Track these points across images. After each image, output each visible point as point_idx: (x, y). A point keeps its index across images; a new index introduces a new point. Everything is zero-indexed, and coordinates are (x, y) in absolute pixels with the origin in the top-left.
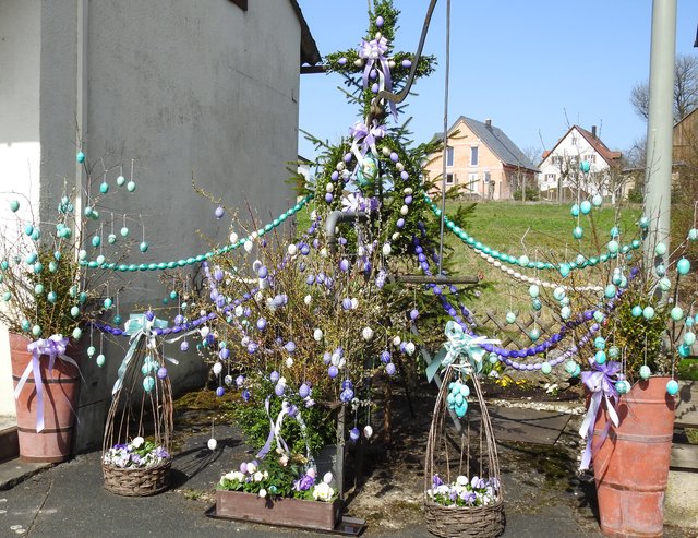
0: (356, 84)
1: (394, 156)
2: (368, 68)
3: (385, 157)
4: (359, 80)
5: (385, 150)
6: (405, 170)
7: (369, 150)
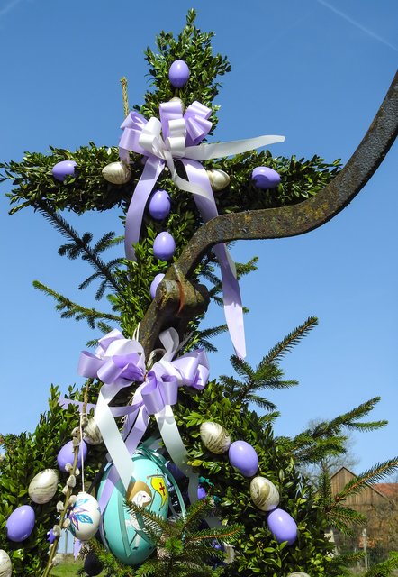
0: (91, 257)
1: (243, 452)
2: (144, 186)
3: (209, 455)
4: (106, 242)
5: (211, 430)
6: (282, 505)
7: (153, 430)
